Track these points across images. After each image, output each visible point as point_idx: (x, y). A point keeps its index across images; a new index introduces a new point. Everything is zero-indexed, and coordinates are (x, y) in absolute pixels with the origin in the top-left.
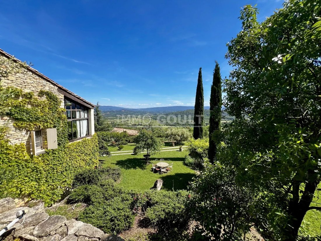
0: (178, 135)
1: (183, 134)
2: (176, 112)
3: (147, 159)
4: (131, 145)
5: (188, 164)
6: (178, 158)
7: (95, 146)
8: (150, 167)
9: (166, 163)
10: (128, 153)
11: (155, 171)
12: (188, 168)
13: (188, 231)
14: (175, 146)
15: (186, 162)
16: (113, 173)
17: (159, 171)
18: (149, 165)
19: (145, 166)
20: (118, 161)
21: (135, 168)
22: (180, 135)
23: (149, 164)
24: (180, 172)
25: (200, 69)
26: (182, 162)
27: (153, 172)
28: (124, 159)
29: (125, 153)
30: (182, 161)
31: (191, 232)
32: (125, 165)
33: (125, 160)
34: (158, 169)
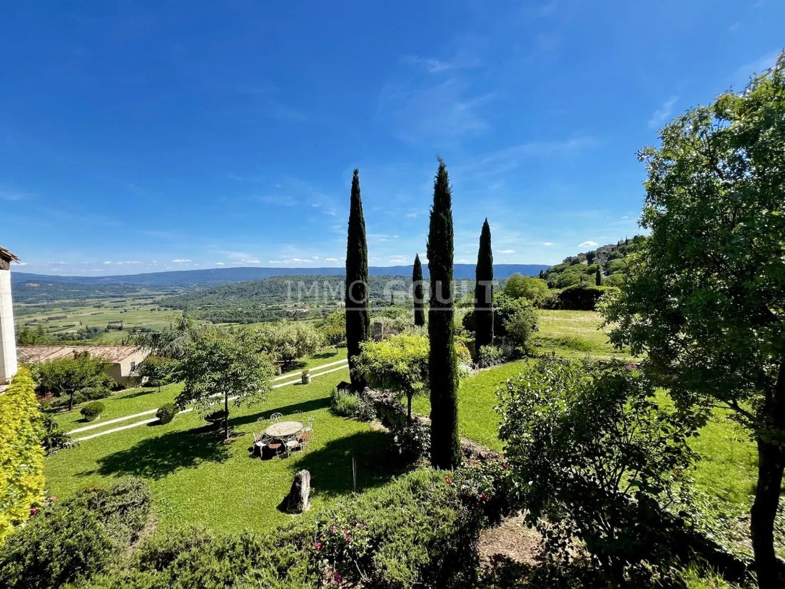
0: (291, 342)
1: (301, 339)
2: (239, 282)
3: (220, 424)
4: (131, 396)
5: (345, 410)
6: (309, 402)
7: (28, 422)
8: (241, 446)
9: (292, 423)
10: (130, 422)
11: (268, 454)
12: (348, 421)
13: (482, 565)
14: (282, 373)
15: (340, 406)
16: (120, 507)
17: (279, 449)
18: (232, 441)
19: (221, 448)
20: (103, 460)
21: (188, 463)
22: (295, 341)
23: (231, 439)
24: (335, 438)
25: (356, 172)
26: (326, 409)
27: (258, 460)
28: (125, 447)
29: (119, 424)
30: (323, 406)
31: (489, 564)
32: (145, 464)
33: (133, 449)
34: (277, 446)
